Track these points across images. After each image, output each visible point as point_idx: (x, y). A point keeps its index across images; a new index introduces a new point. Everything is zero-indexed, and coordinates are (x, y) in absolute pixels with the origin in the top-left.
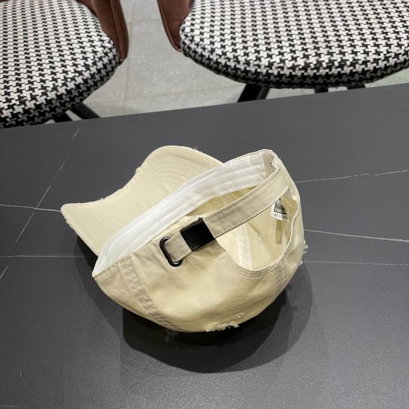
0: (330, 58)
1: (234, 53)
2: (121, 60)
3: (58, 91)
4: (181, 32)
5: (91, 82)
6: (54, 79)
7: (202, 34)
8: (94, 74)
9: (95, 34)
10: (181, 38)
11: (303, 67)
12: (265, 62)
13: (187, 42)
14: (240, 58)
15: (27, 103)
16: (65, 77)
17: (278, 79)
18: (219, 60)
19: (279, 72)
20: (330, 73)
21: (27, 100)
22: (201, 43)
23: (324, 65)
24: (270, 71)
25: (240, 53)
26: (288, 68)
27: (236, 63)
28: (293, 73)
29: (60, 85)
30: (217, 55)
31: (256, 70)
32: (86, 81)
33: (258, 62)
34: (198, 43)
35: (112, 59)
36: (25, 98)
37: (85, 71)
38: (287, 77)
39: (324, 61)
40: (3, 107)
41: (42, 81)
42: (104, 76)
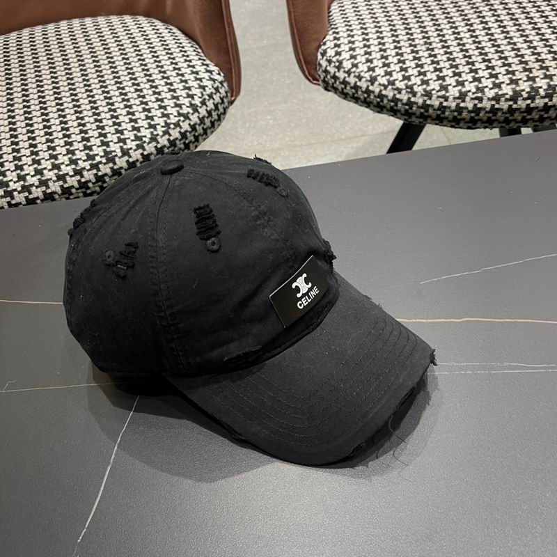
0: (548, 83)
1: (406, 82)
2: (233, 99)
3: (158, 143)
4: (319, 56)
5: (199, 129)
6: (151, 126)
7: (353, 57)
8: (203, 117)
9: (199, 63)
10: (320, 65)
11: (511, 96)
12: (454, 92)
13: (332, 69)
14: (415, 88)
15: (117, 159)
16: (166, 122)
17: (473, 115)
18: (384, 92)
19: (475, 105)
20: (550, 104)
21: (116, 155)
22: (354, 69)
23: (542, 92)
24: (462, 105)
25: (416, 80)
26: (489, 99)
27: (410, 96)
28: (497, 106)
29: (161, 134)
30: (380, 84)
31: (441, 103)
32: (193, 127)
33: (443, 92)
34: (349, 70)
35: (224, 97)
36: (114, 154)
37: (193, 114)
38: (487, 112)
39: (541, 87)
40: (83, 166)
41: (134, 129)
42: (215, 120)
